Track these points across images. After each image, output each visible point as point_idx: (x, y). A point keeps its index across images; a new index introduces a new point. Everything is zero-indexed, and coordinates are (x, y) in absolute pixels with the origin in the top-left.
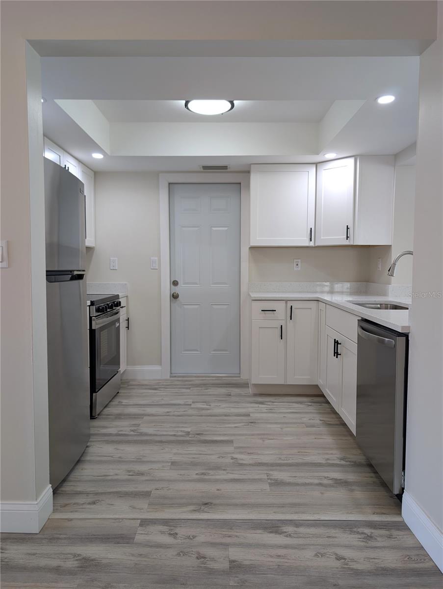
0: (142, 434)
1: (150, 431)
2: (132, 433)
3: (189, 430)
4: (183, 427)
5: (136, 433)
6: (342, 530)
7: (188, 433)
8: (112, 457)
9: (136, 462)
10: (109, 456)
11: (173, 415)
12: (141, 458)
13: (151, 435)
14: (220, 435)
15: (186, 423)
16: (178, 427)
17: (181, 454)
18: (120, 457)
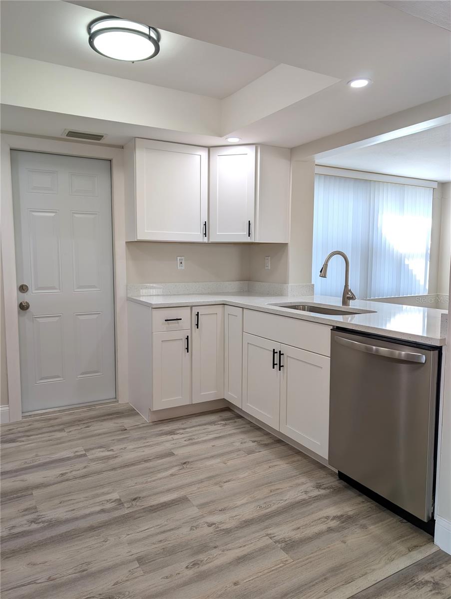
0: (53, 524)
1: (61, 513)
2: (34, 526)
3: (115, 496)
4: (104, 494)
5: (41, 525)
6: (407, 586)
7: (120, 502)
8: (34, 582)
9: (82, 578)
10: (29, 584)
11: (75, 478)
12: (85, 567)
13: (67, 521)
14: (162, 492)
15: (102, 486)
16: (98, 496)
17: (139, 540)
18: (49, 579)
